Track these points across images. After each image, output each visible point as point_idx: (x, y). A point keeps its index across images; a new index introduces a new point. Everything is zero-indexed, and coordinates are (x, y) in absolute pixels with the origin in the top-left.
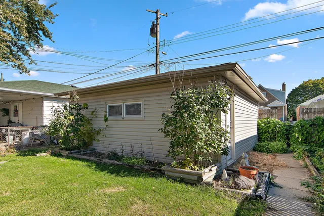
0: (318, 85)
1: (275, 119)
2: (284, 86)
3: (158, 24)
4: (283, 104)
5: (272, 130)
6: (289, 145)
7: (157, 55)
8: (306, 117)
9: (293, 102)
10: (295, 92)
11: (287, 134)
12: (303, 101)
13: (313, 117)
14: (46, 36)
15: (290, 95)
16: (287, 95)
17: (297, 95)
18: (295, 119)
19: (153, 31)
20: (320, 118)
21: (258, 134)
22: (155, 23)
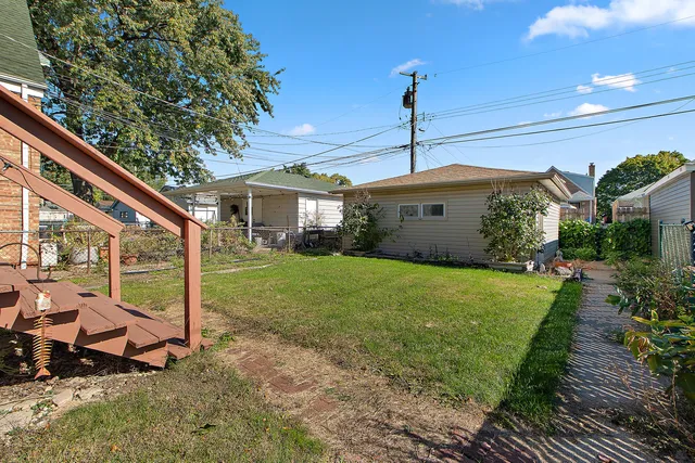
0: (654, 164)
1: (582, 221)
2: (592, 167)
3: (414, 91)
4: (591, 197)
5: (579, 234)
6: (599, 252)
7: (413, 133)
8: (623, 218)
9: (608, 192)
10: (611, 177)
11: (597, 238)
12: (625, 192)
13: (631, 219)
14: (265, 110)
15: (602, 180)
16: (597, 180)
17: (616, 181)
18: (609, 221)
19: (408, 100)
20: (640, 220)
21: (560, 239)
22: (411, 90)
